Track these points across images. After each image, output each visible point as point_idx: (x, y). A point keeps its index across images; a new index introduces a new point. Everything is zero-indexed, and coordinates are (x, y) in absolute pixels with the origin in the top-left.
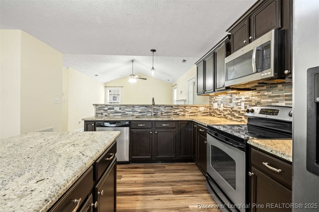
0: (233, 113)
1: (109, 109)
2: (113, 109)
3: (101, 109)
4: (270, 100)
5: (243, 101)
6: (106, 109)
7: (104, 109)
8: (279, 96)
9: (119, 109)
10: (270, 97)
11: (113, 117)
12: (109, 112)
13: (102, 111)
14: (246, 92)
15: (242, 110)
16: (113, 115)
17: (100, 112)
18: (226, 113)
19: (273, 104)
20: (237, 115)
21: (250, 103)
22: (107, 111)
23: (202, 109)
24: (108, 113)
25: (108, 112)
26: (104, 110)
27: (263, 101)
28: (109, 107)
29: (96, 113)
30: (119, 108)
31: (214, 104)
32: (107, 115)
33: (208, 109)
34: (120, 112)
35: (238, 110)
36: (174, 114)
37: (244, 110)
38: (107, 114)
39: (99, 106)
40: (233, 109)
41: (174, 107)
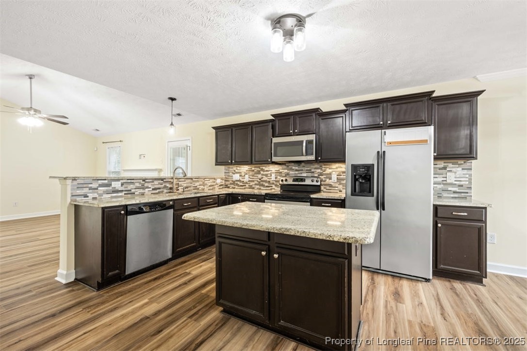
0: (261, 183)
1: (100, 186)
2: (109, 185)
3: (85, 186)
4: (297, 173)
5: (273, 173)
6: (94, 185)
7: (90, 186)
8: (302, 170)
9: (120, 185)
10: (296, 170)
11: (109, 200)
12: (102, 192)
13: (86, 190)
14: (276, 166)
15: (272, 180)
16: (109, 196)
17: (79, 192)
18: (251, 184)
19: (299, 175)
20: (266, 184)
21: (281, 174)
22: (97, 189)
23: (219, 181)
24: (98, 194)
25: (99, 192)
26: (90, 189)
27: (291, 172)
28: (100, 182)
29: (72, 196)
30: (120, 183)
31: (233, 175)
32: (96, 198)
33: (224, 181)
34: (122, 191)
35: (268, 180)
36: (194, 189)
37: (274, 180)
38: (97, 196)
39: (79, 181)
40: (262, 180)
41: (194, 180)
